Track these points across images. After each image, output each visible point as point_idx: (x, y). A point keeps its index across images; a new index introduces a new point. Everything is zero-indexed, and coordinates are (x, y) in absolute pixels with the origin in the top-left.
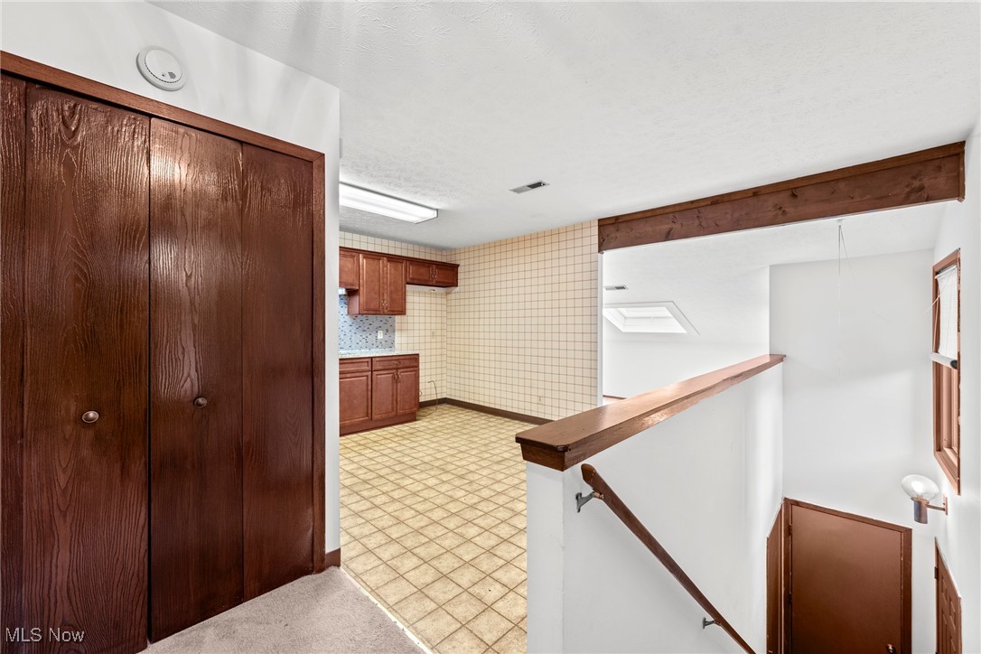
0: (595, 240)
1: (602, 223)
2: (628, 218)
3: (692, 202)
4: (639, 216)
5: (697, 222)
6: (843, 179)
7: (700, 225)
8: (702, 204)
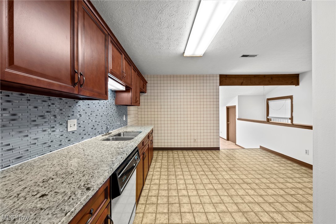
0: (218, 81)
1: (221, 76)
2: (230, 76)
3: (249, 75)
4: (234, 76)
5: (250, 81)
6: (281, 77)
7: (251, 82)
8: (252, 76)
